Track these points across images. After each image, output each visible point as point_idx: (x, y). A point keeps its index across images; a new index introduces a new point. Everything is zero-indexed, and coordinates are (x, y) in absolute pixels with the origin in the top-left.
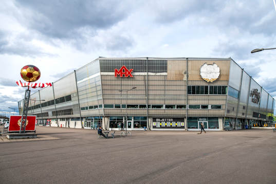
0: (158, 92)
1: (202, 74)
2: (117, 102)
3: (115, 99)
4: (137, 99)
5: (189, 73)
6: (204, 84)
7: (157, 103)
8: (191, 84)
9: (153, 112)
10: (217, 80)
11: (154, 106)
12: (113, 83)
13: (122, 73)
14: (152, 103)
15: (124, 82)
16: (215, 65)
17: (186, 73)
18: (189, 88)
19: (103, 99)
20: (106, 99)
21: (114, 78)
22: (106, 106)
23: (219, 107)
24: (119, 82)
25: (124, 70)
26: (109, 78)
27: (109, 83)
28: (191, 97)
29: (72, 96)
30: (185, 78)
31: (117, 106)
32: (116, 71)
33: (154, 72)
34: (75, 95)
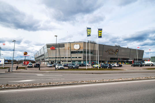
0: (63, 54)
1: (74, 48)
2: (52, 57)
5: (71, 47)
6: (76, 51)
7: (63, 57)
8: (72, 51)
9: (62, 59)
10: (79, 49)
11: (62, 58)
14: (61, 57)
15: (53, 51)
16: (78, 45)
17: (70, 47)
18: (71, 52)
20: (49, 56)
21: (50, 50)
22: (49, 58)
23: (81, 57)
24: (52, 51)
26: (49, 50)
28: (72, 54)
29: (44, 55)
30: (70, 49)
31: (52, 58)
32: (51, 48)
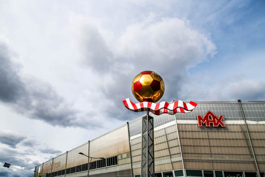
2: (207, 167)
3: (203, 161)
4: (238, 162)
12: (196, 135)
13: (208, 122)
15: (213, 135)
19: (185, 161)
20: (189, 161)
21: (197, 128)
25: (210, 117)
27: (189, 135)
29: (119, 157)
32: (200, 118)
33: (255, 120)
34: (125, 156)
